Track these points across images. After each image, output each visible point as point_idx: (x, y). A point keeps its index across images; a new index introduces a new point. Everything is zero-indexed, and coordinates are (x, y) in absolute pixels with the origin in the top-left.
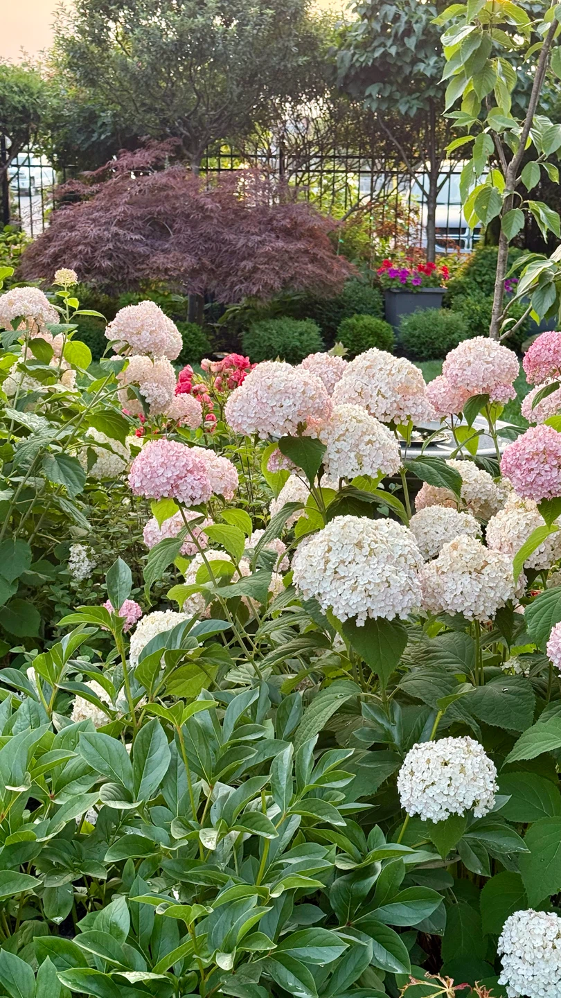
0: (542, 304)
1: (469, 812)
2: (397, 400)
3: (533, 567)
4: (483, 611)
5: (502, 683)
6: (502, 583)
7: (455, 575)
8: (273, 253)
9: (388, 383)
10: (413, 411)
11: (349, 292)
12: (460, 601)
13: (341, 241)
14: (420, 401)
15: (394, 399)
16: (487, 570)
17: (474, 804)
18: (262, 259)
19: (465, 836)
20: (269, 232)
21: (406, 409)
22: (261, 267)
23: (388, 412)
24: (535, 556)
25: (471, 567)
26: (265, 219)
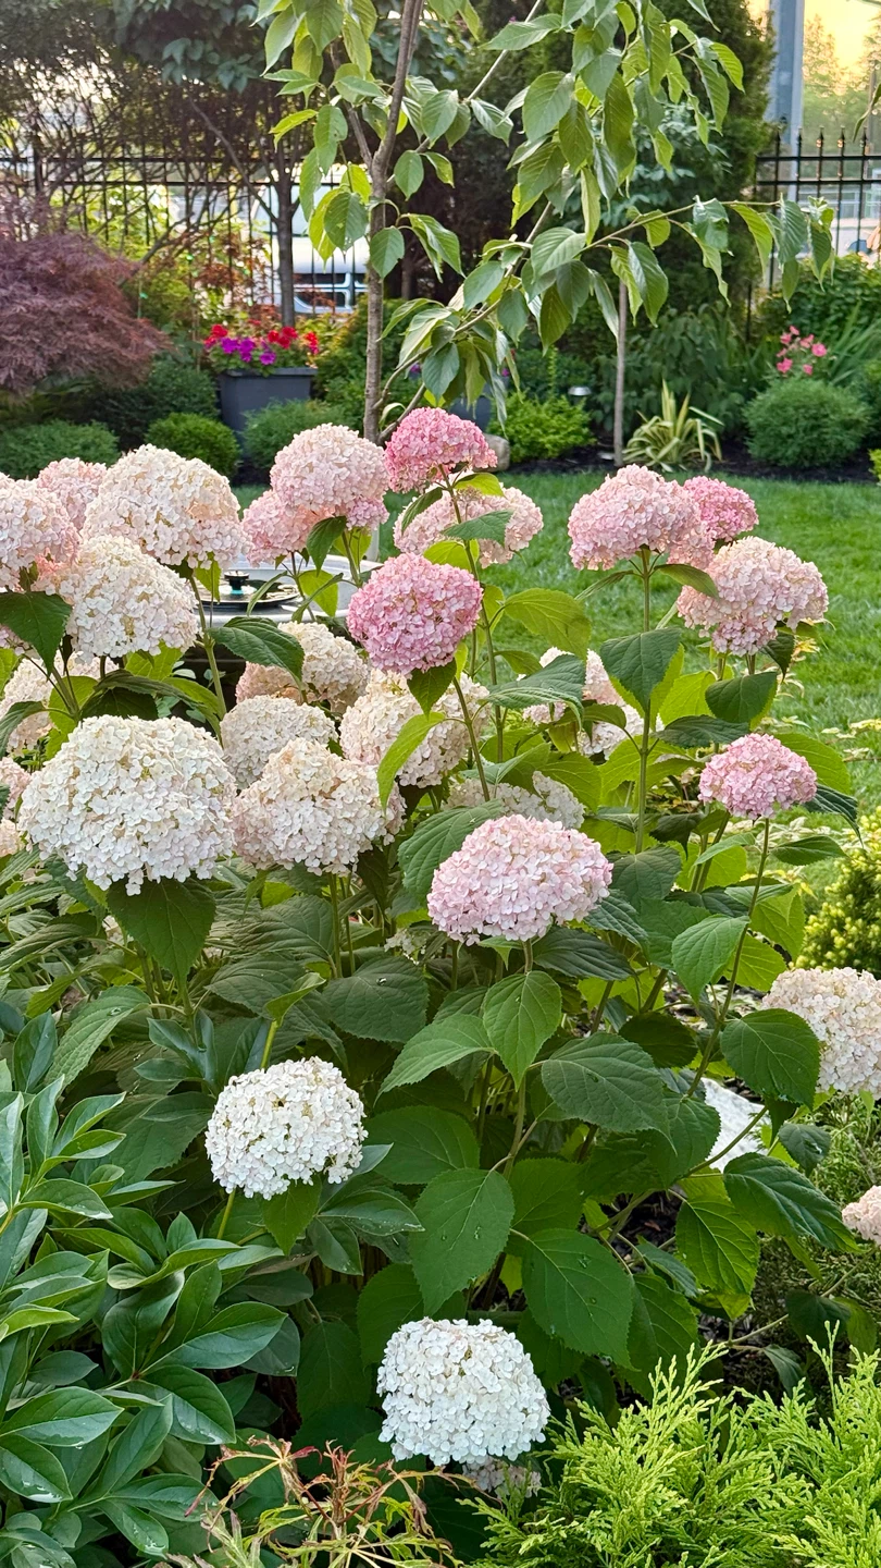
0: (438, 378)
1: (320, 1177)
2: (190, 528)
3: (414, 783)
4: (337, 858)
5: (377, 970)
6: (365, 812)
7: (289, 803)
8: (29, 315)
9: (173, 501)
10: (217, 545)
11: (161, 380)
12: (299, 844)
13: (142, 295)
14: (228, 528)
15: (183, 526)
16: (341, 791)
17: (329, 1162)
18: (10, 326)
19: (323, 1215)
20: (20, 281)
21: (205, 543)
22: (10, 339)
23: (176, 549)
24: (416, 765)
25: (313, 789)
26: (12, 260)
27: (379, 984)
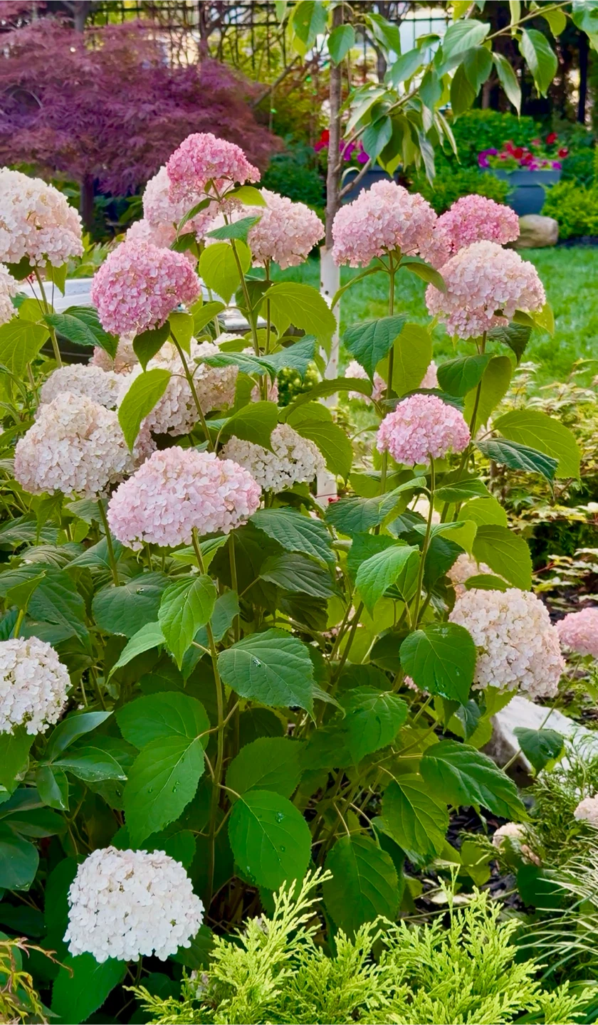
1: (20, 730)
3: (165, 432)
4: (87, 486)
5: (141, 582)
6: (114, 451)
7: (52, 443)
8: (170, 125)
12: (57, 475)
13: (273, 111)
16: (96, 434)
17: (28, 718)
18: (156, 134)
20: (166, 99)
22: (156, 143)
24: (167, 418)
25: (71, 431)
26: (161, 83)
27: (138, 593)
